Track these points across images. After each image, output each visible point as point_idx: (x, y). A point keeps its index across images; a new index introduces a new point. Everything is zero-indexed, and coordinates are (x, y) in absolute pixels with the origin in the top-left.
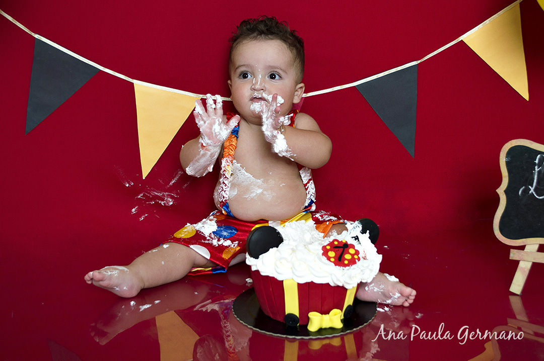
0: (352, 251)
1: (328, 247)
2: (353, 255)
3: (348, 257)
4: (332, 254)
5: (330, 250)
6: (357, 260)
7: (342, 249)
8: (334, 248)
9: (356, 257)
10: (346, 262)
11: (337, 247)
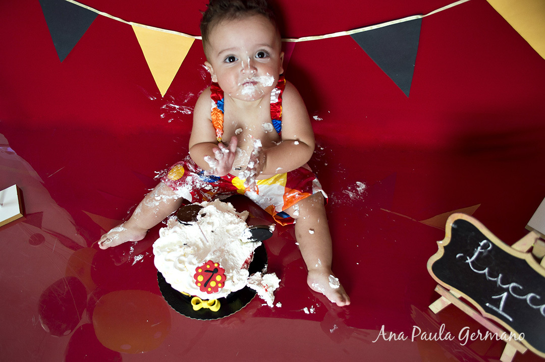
0: (219, 278)
1: (200, 271)
2: (217, 283)
3: (213, 284)
4: (201, 278)
5: (201, 274)
6: (219, 289)
7: (212, 274)
8: (205, 271)
9: (220, 285)
10: (209, 289)
11: (207, 271)
